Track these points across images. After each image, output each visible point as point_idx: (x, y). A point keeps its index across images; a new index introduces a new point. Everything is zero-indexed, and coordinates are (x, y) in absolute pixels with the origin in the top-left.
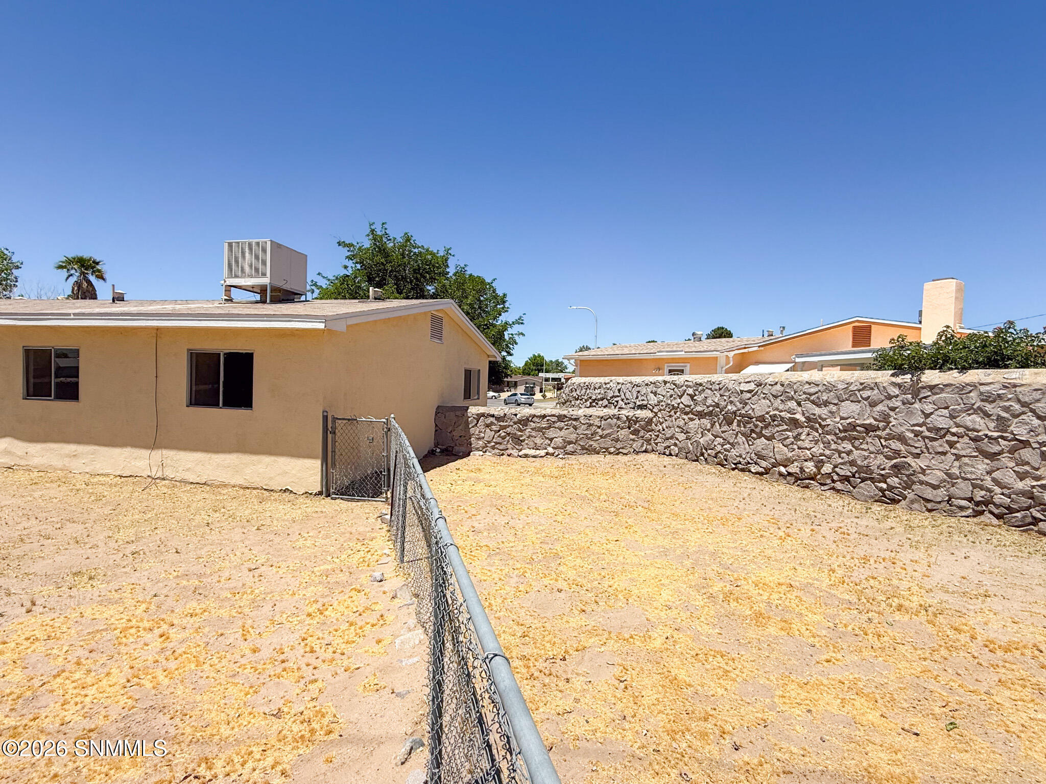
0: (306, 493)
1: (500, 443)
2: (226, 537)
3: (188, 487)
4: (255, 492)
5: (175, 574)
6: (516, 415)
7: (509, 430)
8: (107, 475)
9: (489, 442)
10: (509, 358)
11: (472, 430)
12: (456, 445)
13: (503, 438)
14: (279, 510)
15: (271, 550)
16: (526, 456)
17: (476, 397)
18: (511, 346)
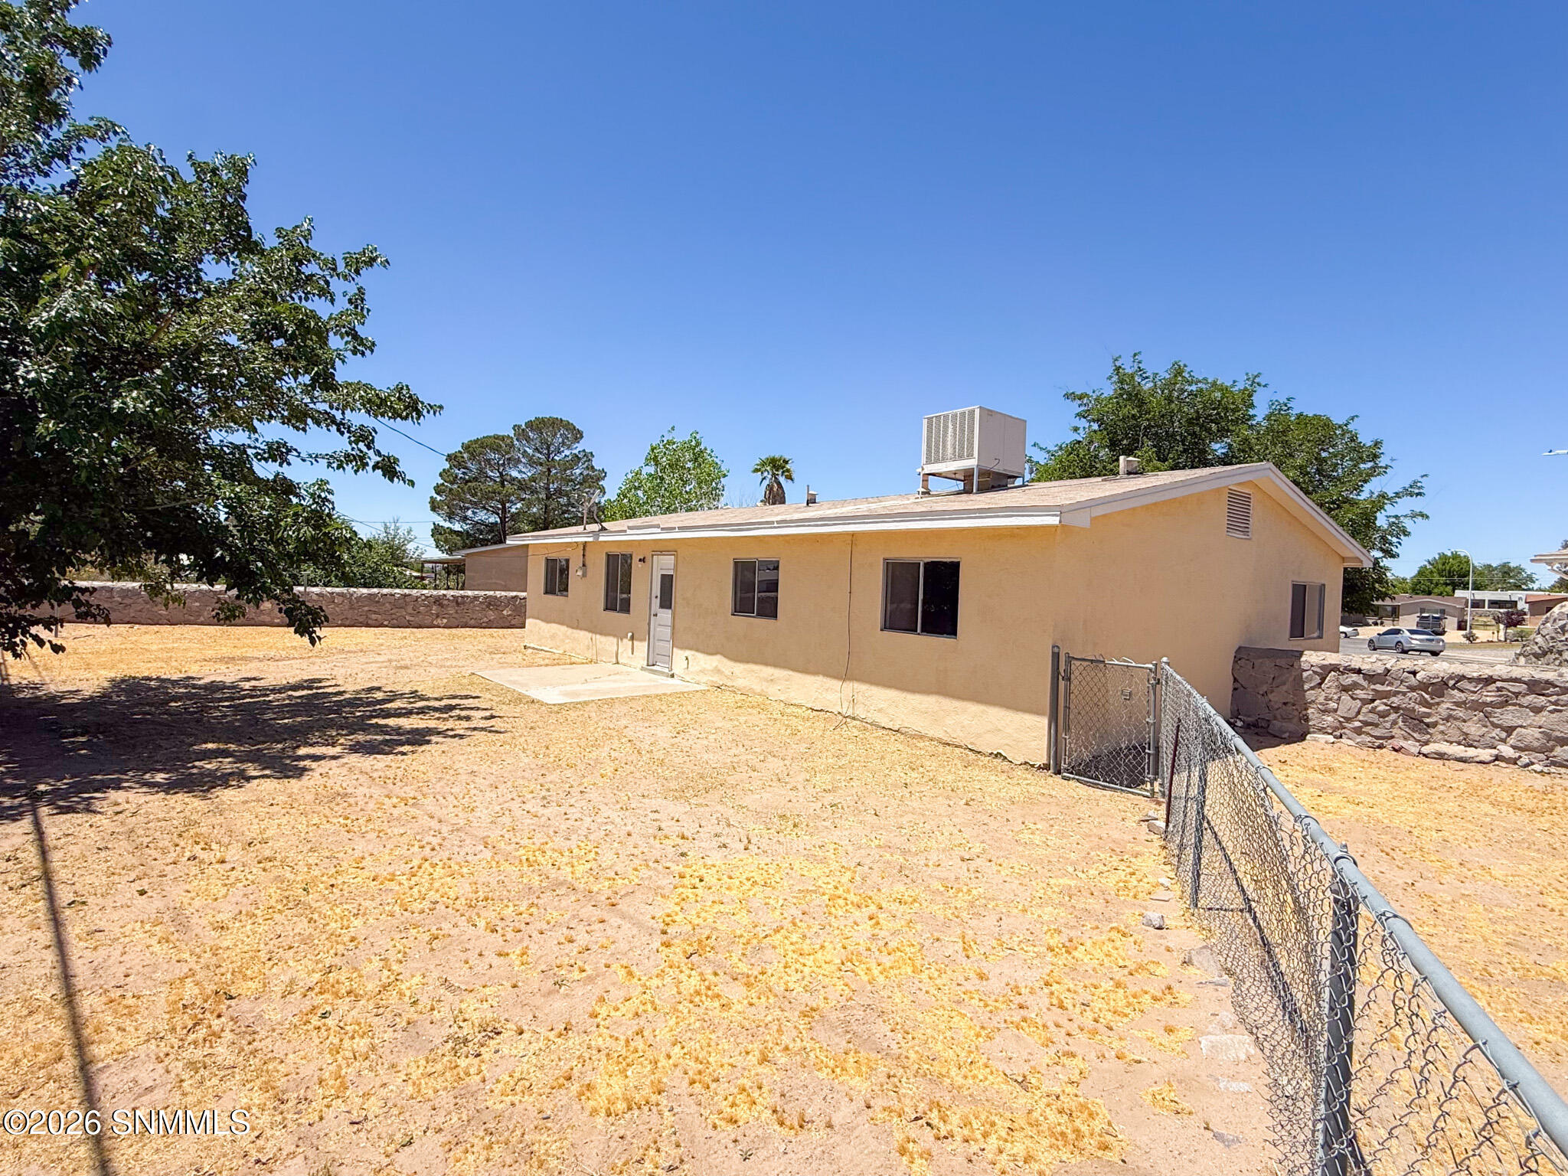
0: (1026, 763)
1: (1376, 725)
2: (929, 806)
3: (881, 732)
4: (957, 750)
5: (877, 842)
6: (1414, 673)
7: (1396, 701)
8: (800, 706)
9: (1348, 720)
10: (1386, 562)
11: (1310, 695)
12: (1275, 718)
13: (1383, 715)
14: (991, 782)
15: (986, 837)
16: (1441, 756)
17: (1315, 635)
18: (1394, 540)
